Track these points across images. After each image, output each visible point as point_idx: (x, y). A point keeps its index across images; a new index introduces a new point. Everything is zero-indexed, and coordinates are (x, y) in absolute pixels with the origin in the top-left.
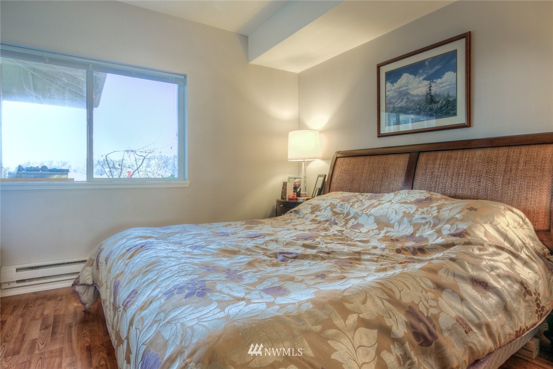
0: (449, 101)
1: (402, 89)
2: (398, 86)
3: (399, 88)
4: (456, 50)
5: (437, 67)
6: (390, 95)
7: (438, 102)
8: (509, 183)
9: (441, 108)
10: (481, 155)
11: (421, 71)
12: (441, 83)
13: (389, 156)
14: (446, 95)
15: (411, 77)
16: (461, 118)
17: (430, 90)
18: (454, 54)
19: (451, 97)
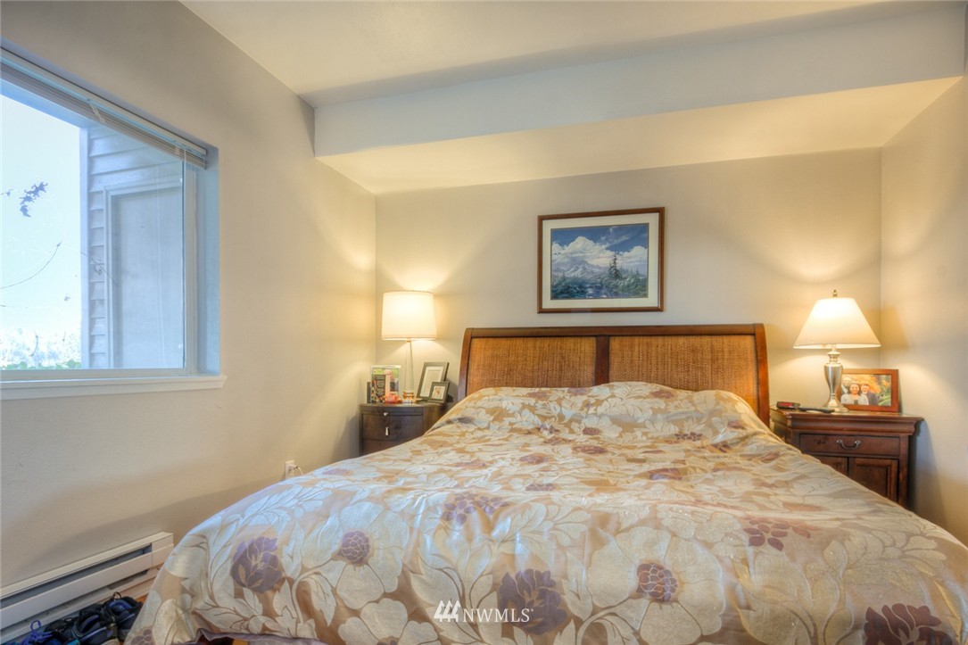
0: (639, 280)
1: (577, 255)
2: (571, 251)
3: (572, 253)
4: (648, 224)
5: (624, 238)
6: (559, 260)
7: (626, 278)
8: (717, 372)
9: (628, 286)
10: (684, 344)
11: (604, 238)
12: (629, 258)
13: (565, 339)
14: (634, 272)
15: (590, 243)
16: (651, 300)
17: (615, 263)
18: (645, 227)
19: (641, 276)
